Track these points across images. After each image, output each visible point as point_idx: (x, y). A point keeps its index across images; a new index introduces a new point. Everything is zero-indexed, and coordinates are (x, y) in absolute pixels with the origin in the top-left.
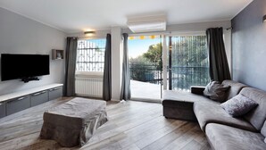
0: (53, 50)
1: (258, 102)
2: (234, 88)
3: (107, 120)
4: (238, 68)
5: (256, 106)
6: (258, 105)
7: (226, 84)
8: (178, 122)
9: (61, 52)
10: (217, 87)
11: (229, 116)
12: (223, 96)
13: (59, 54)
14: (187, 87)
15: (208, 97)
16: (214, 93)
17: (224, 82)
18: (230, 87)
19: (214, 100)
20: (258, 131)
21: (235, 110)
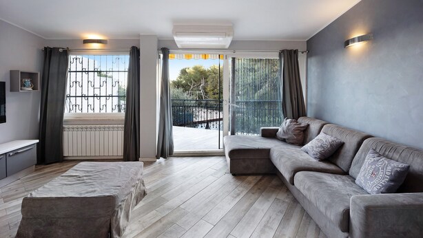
0: (12, 73)
1: (343, 141)
2: (314, 126)
3: (144, 194)
4: (314, 102)
5: (342, 145)
6: (344, 143)
7: (303, 122)
8: (250, 178)
9: (31, 76)
10: (294, 126)
11: (315, 160)
12: (301, 137)
13: (28, 81)
14: (255, 131)
15: (284, 140)
16: (290, 135)
17: (300, 120)
18: (308, 125)
19: (292, 144)
20: (346, 173)
21: (320, 153)
